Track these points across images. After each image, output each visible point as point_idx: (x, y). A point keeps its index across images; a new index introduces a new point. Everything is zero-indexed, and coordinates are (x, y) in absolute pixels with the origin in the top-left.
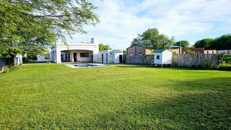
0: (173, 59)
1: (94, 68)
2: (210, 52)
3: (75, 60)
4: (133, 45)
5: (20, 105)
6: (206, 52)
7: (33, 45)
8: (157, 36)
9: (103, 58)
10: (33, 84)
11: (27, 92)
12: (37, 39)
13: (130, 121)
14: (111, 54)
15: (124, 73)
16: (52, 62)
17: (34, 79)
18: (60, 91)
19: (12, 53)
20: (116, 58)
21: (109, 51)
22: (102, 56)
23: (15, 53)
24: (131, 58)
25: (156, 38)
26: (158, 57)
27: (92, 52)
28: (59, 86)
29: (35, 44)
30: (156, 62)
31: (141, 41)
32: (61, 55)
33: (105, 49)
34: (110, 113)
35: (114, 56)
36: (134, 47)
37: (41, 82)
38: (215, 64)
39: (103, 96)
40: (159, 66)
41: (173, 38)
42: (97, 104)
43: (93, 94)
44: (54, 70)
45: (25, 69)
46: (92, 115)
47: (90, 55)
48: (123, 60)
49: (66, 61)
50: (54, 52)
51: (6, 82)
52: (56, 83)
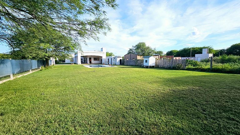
0: (156, 63)
1: (103, 68)
2: (178, 58)
3: (90, 62)
4: (129, 53)
5: (44, 99)
6: (175, 58)
7: (62, 52)
8: (145, 47)
9: (109, 61)
10: (59, 80)
11: (53, 86)
12: (64, 48)
13: (139, 119)
14: (114, 58)
15: (124, 72)
16: (75, 63)
17: (61, 76)
18: (78, 86)
19: (46, 57)
20: (117, 61)
21: (113, 57)
22: (108, 60)
23: (48, 57)
24: (127, 61)
25: (145, 49)
26: (146, 61)
27: (101, 57)
28: (78, 82)
29: (63, 51)
30: (145, 64)
31: (134, 50)
32: (81, 59)
33: (110, 55)
34: (120, 108)
35: (116, 60)
36: (130, 54)
37: (65, 78)
38: (184, 66)
39: (112, 91)
40: (147, 67)
41: (155, 49)
42: (107, 99)
43: (103, 89)
44: (76, 69)
45: (56, 68)
46: (104, 111)
47: (100, 59)
48: (122, 63)
49: (84, 63)
50: (76, 57)
51: (39, 78)
52: (76, 79)
